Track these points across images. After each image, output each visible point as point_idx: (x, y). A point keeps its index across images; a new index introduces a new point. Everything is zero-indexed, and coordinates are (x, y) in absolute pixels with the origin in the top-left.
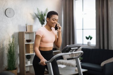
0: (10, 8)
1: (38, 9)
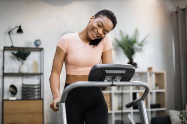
1: (121, 32)
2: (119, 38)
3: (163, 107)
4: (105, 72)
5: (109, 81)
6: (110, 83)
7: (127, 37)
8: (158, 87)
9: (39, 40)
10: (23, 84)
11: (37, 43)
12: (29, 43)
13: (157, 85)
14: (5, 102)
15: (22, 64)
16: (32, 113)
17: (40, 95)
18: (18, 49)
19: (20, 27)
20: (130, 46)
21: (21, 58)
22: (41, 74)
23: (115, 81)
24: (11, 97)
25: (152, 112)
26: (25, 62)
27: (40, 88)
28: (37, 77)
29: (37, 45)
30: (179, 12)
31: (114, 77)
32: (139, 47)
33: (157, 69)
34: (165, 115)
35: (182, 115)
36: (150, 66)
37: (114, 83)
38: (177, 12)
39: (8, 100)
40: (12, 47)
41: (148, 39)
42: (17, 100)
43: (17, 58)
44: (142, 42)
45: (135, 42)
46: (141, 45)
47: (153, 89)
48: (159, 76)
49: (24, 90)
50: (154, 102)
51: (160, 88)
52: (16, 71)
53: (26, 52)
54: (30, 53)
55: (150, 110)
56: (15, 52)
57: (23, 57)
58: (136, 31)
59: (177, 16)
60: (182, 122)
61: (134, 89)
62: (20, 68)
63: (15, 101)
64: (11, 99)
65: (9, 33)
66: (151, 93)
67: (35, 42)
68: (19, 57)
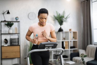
0: (32, 12)
1: (57, 12)
2: (56, 15)
3: (76, 48)
4: (45, 46)
5: (47, 49)
8: (74, 39)
9: (17, 17)
10: (10, 38)
11: (17, 18)
12: (13, 19)
13: (73, 37)
14: (2, 47)
15: (10, 29)
16: (15, 52)
17: (18, 43)
18: (8, 22)
19: (8, 11)
20: (61, 19)
21: (9, 26)
22: (19, 33)
23: (50, 48)
24: (5, 44)
25: (71, 50)
26: (11, 28)
27: (18, 40)
28: (17, 35)
29: (17, 20)
31: (49, 47)
32: (65, 20)
33: (74, 30)
34: (77, 52)
35: (82, 55)
36: (70, 28)
37: (49, 50)
38: (84, 2)
39: (4, 46)
43: (8, 26)
44: (67, 17)
45: (63, 17)
46: (66, 19)
47: (72, 40)
48: (75, 33)
49: (11, 41)
50: (72, 45)
51: (75, 39)
52: (7, 33)
53: (12, 23)
54: (13, 24)
55: (70, 49)
56: (6, 23)
57: (10, 25)
58: (64, 12)
59: (84, 3)
60: (82, 58)
61: (62, 40)
62: (9, 31)
63: (7, 47)
64: (5, 45)
65: (3, 14)
66: (71, 41)
67: (16, 18)
68: (8, 25)
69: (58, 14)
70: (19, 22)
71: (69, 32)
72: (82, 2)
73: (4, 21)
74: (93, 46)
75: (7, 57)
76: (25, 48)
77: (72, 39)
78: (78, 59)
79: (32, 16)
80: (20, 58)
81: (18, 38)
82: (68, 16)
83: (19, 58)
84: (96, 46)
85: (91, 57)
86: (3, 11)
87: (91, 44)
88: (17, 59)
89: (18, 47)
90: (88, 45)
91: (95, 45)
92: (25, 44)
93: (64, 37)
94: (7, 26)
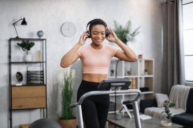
0: (69, 23)
1: (115, 22)
3: (151, 91)
5: (113, 90)
6: (113, 92)
7: (121, 27)
8: (147, 73)
9: (41, 31)
10: (28, 72)
11: (40, 33)
12: (32, 34)
13: (146, 71)
14: (13, 88)
15: (27, 53)
16: (37, 97)
17: (43, 81)
18: (23, 40)
19: (24, 19)
21: (26, 49)
22: (43, 62)
24: (18, 83)
26: (29, 52)
27: (43, 75)
28: (39, 64)
29: (40, 36)
30: (168, 3)
32: (131, 37)
33: (146, 57)
34: (152, 98)
35: (165, 104)
36: (140, 54)
37: (117, 92)
38: (167, 3)
39: (16, 86)
40: (17, 38)
41: (139, 30)
42: (23, 86)
44: (134, 33)
45: (127, 32)
46: (133, 35)
48: (148, 62)
49: (29, 76)
51: (149, 74)
52: (21, 60)
53: (30, 42)
54: (34, 44)
56: (20, 42)
57: (27, 47)
58: (129, 22)
59: (167, 7)
60: (166, 109)
61: (125, 75)
62: (24, 58)
63: (21, 87)
64: (18, 85)
65: (14, 24)
66: (140, 78)
67: (38, 33)
68: (24, 47)
69: (118, 26)
70: (43, 40)
71: (139, 61)
72: (162, 5)
73: (15, 38)
74: (183, 86)
75: (21, 106)
76: (54, 90)
77: (143, 74)
78: (155, 111)
79: (69, 30)
80: (46, 108)
81: (42, 70)
82: (136, 30)
83: (42, 109)
84: (189, 87)
85: (180, 107)
86: (14, 20)
87: (179, 83)
88: (39, 110)
89: (41, 88)
90: (173, 85)
91: (186, 85)
92: (55, 82)
93: (129, 70)
94: (21, 48)
